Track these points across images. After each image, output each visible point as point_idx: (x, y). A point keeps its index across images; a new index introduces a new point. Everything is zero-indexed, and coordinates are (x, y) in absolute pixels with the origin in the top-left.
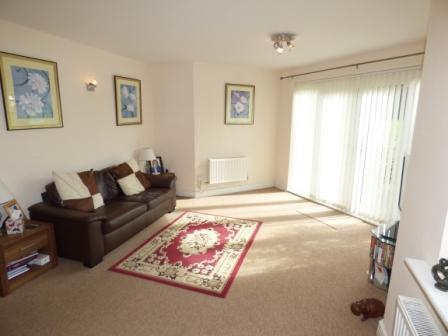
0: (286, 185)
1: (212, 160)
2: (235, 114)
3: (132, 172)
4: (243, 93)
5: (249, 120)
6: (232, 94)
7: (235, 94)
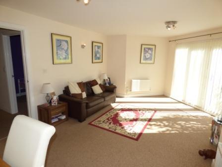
0: (170, 94)
2: (146, 59)
3: (98, 84)
4: (149, 49)
5: (152, 62)
6: (144, 49)
7: (146, 49)
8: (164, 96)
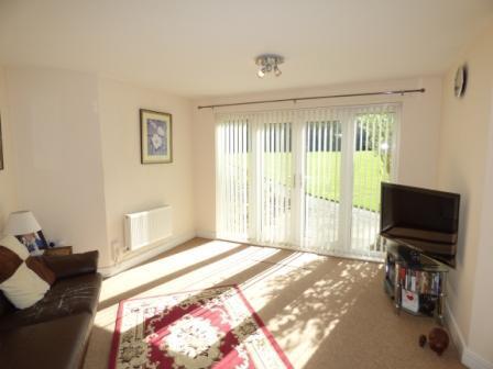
0: (215, 232)
1: (132, 216)
3: (21, 261)
5: (167, 157)
6: (148, 123)
7: (152, 124)
8: (197, 240)
